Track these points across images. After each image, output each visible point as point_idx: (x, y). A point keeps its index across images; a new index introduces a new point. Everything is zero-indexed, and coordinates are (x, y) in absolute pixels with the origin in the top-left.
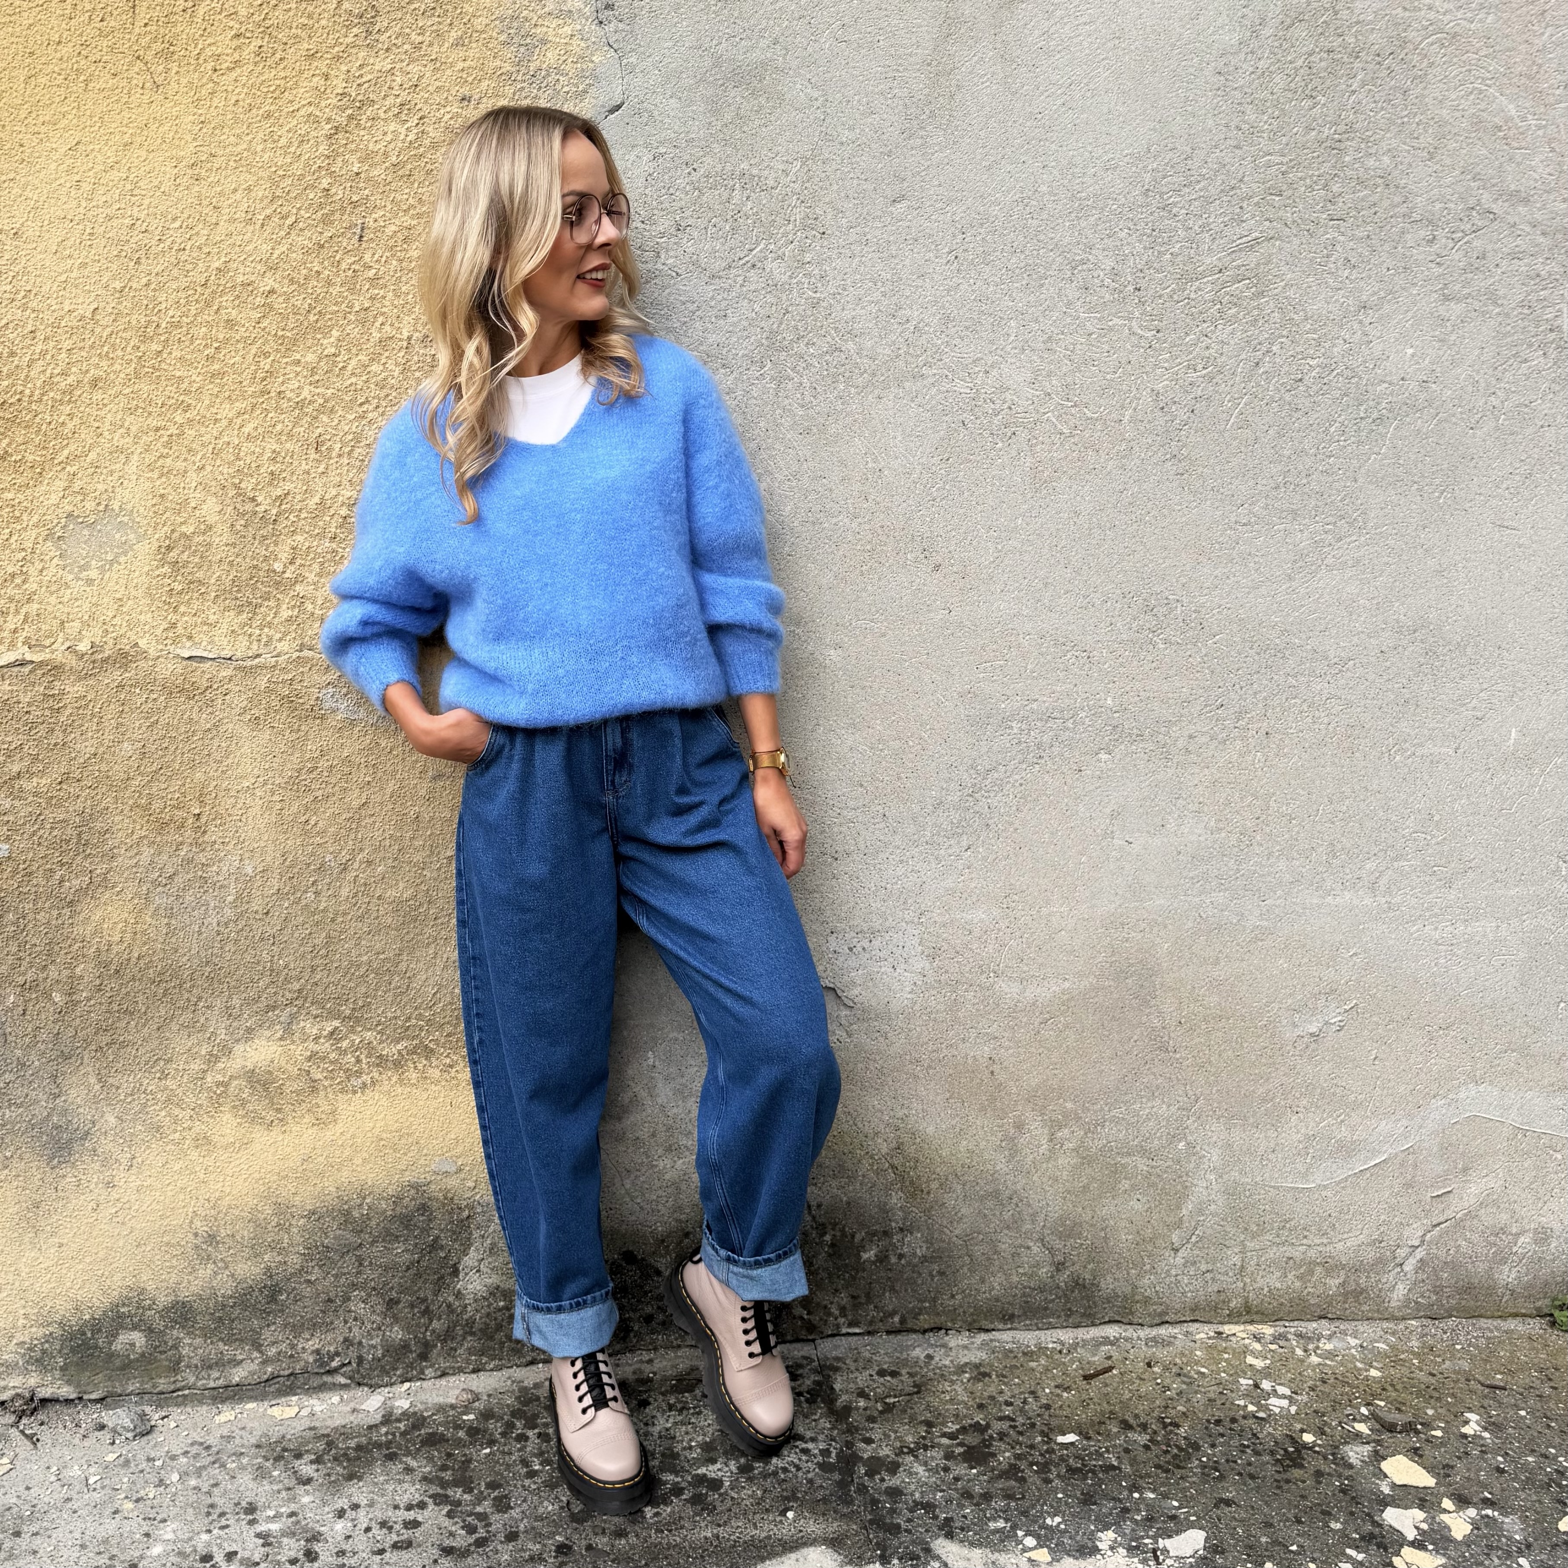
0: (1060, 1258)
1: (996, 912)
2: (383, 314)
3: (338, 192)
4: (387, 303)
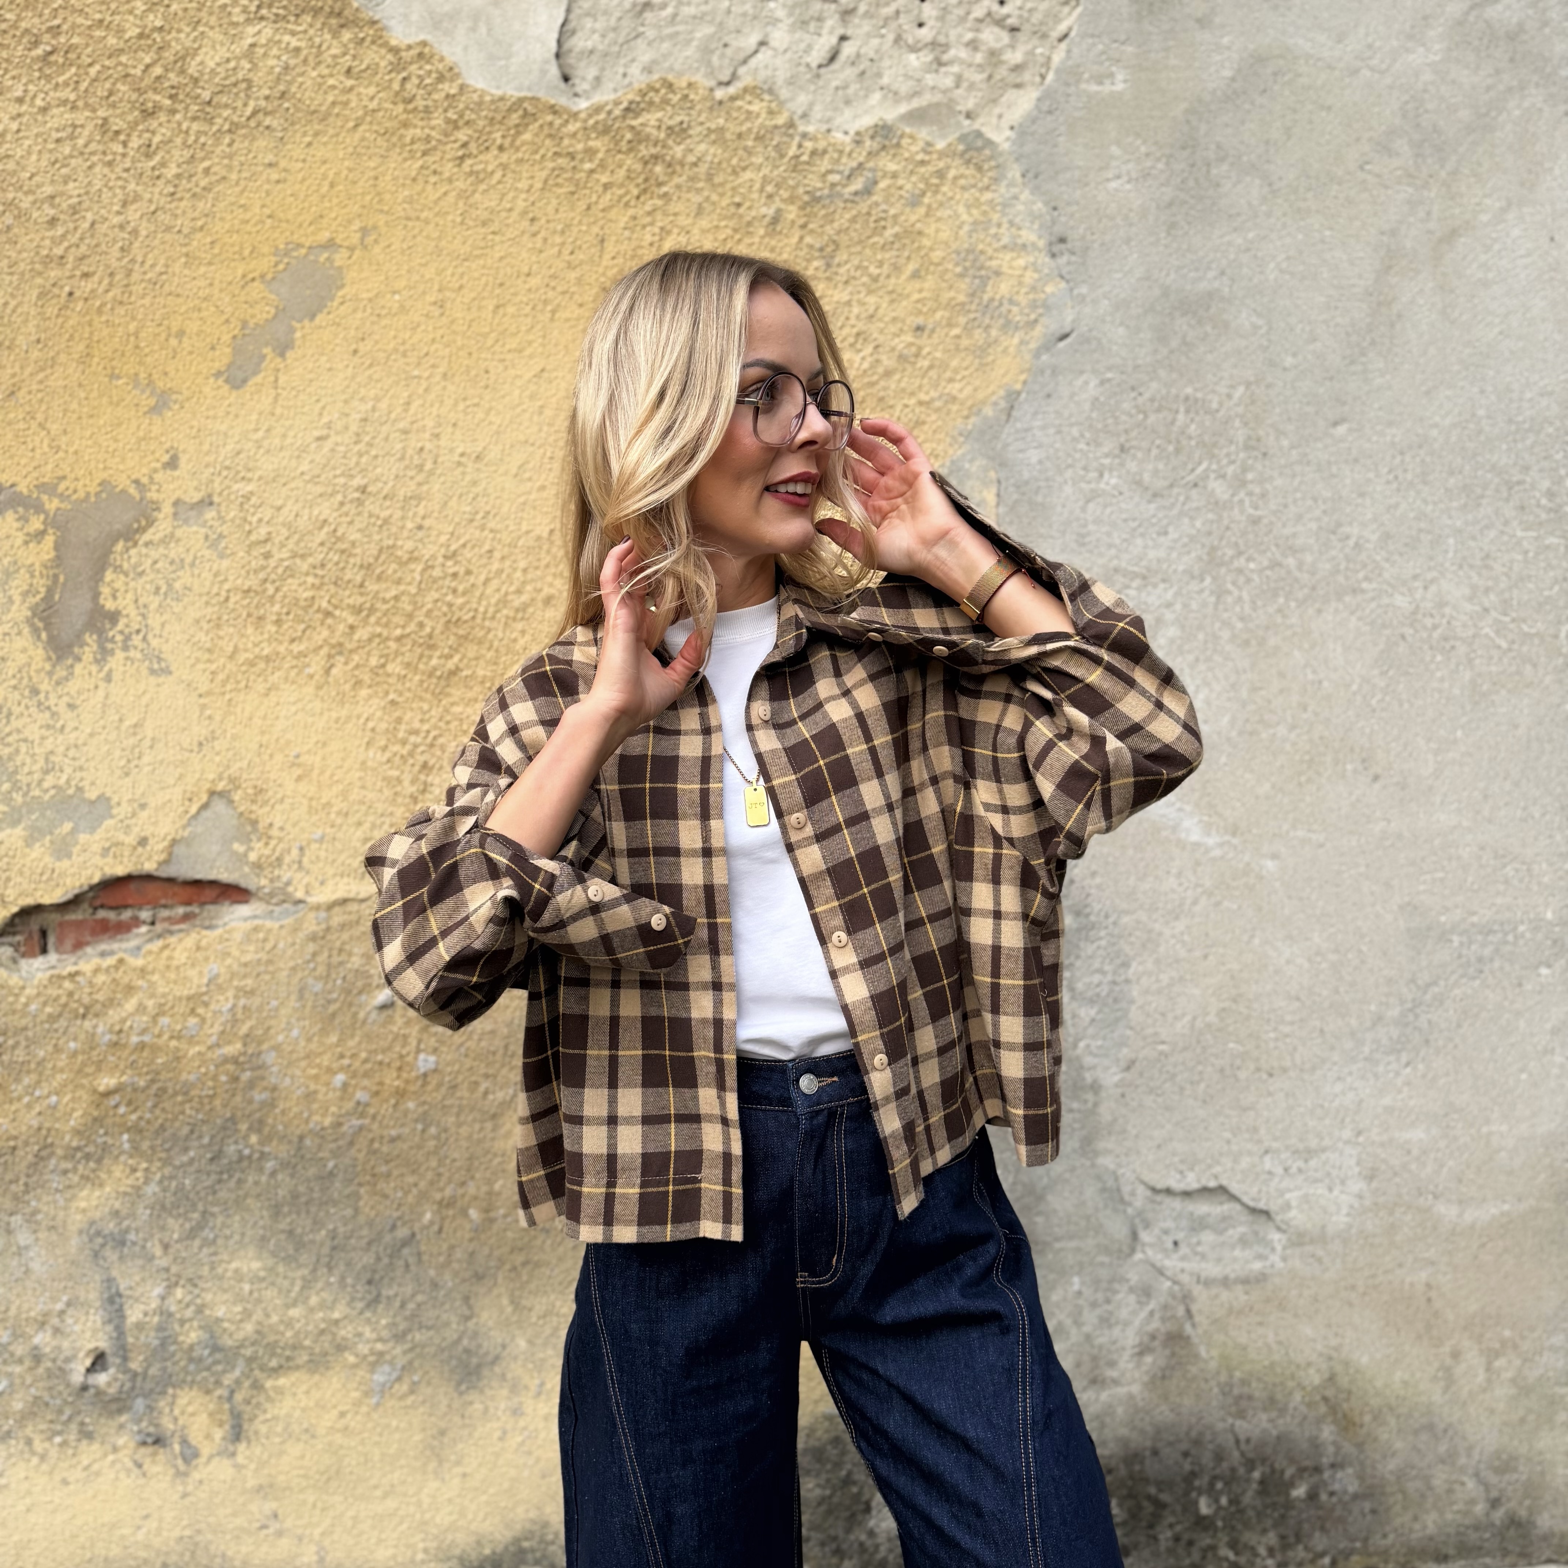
0: (1495, 1492)
1: (1435, 1131)
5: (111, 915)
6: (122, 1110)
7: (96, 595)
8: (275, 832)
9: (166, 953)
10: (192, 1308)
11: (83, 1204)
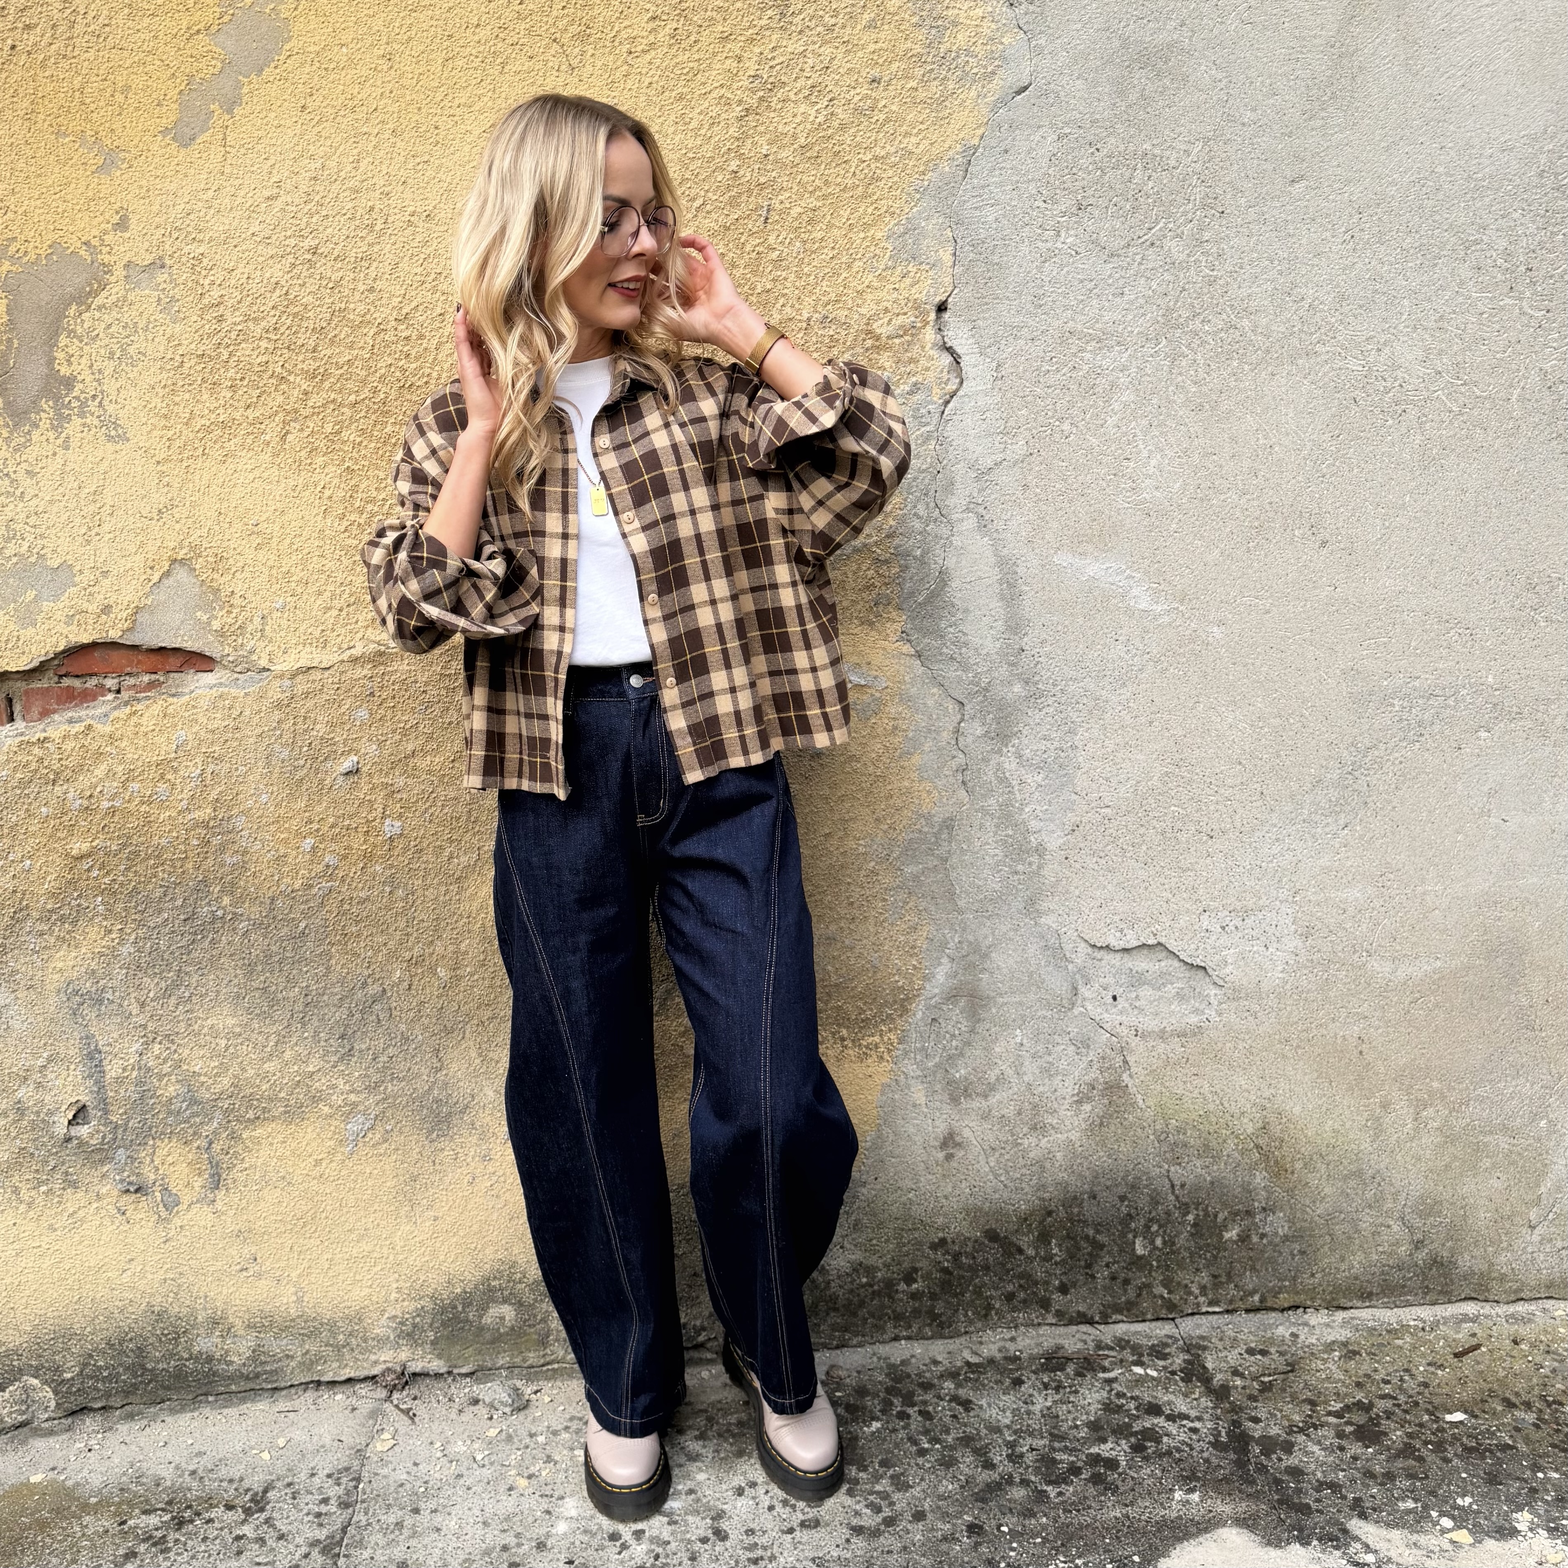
0: (1420, 1236)
1: (1370, 890)
2: (784, 295)
3: (746, 175)
4: (789, 285)
5: (77, 683)
6: (95, 873)
7: (51, 361)
8: (237, 601)
9: (134, 719)
10: (170, 1063)
11: (60, 965)
